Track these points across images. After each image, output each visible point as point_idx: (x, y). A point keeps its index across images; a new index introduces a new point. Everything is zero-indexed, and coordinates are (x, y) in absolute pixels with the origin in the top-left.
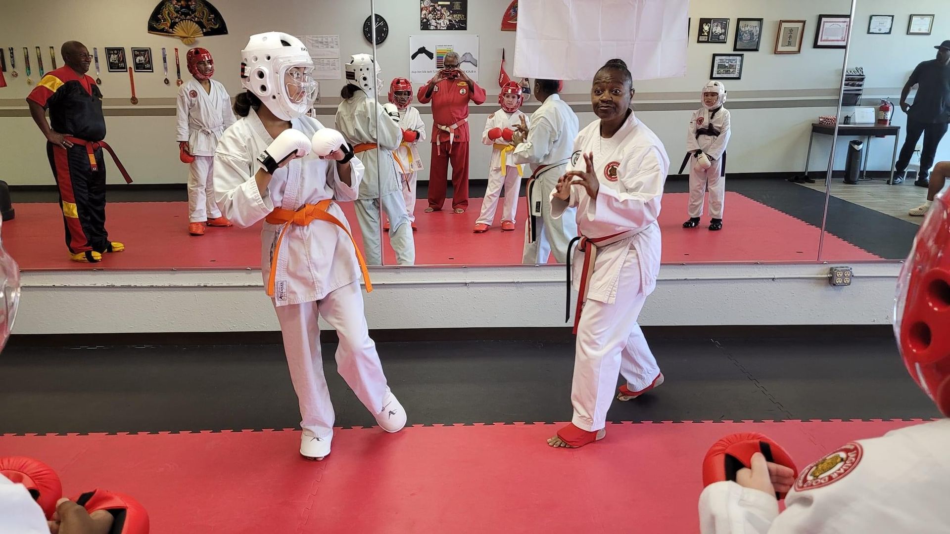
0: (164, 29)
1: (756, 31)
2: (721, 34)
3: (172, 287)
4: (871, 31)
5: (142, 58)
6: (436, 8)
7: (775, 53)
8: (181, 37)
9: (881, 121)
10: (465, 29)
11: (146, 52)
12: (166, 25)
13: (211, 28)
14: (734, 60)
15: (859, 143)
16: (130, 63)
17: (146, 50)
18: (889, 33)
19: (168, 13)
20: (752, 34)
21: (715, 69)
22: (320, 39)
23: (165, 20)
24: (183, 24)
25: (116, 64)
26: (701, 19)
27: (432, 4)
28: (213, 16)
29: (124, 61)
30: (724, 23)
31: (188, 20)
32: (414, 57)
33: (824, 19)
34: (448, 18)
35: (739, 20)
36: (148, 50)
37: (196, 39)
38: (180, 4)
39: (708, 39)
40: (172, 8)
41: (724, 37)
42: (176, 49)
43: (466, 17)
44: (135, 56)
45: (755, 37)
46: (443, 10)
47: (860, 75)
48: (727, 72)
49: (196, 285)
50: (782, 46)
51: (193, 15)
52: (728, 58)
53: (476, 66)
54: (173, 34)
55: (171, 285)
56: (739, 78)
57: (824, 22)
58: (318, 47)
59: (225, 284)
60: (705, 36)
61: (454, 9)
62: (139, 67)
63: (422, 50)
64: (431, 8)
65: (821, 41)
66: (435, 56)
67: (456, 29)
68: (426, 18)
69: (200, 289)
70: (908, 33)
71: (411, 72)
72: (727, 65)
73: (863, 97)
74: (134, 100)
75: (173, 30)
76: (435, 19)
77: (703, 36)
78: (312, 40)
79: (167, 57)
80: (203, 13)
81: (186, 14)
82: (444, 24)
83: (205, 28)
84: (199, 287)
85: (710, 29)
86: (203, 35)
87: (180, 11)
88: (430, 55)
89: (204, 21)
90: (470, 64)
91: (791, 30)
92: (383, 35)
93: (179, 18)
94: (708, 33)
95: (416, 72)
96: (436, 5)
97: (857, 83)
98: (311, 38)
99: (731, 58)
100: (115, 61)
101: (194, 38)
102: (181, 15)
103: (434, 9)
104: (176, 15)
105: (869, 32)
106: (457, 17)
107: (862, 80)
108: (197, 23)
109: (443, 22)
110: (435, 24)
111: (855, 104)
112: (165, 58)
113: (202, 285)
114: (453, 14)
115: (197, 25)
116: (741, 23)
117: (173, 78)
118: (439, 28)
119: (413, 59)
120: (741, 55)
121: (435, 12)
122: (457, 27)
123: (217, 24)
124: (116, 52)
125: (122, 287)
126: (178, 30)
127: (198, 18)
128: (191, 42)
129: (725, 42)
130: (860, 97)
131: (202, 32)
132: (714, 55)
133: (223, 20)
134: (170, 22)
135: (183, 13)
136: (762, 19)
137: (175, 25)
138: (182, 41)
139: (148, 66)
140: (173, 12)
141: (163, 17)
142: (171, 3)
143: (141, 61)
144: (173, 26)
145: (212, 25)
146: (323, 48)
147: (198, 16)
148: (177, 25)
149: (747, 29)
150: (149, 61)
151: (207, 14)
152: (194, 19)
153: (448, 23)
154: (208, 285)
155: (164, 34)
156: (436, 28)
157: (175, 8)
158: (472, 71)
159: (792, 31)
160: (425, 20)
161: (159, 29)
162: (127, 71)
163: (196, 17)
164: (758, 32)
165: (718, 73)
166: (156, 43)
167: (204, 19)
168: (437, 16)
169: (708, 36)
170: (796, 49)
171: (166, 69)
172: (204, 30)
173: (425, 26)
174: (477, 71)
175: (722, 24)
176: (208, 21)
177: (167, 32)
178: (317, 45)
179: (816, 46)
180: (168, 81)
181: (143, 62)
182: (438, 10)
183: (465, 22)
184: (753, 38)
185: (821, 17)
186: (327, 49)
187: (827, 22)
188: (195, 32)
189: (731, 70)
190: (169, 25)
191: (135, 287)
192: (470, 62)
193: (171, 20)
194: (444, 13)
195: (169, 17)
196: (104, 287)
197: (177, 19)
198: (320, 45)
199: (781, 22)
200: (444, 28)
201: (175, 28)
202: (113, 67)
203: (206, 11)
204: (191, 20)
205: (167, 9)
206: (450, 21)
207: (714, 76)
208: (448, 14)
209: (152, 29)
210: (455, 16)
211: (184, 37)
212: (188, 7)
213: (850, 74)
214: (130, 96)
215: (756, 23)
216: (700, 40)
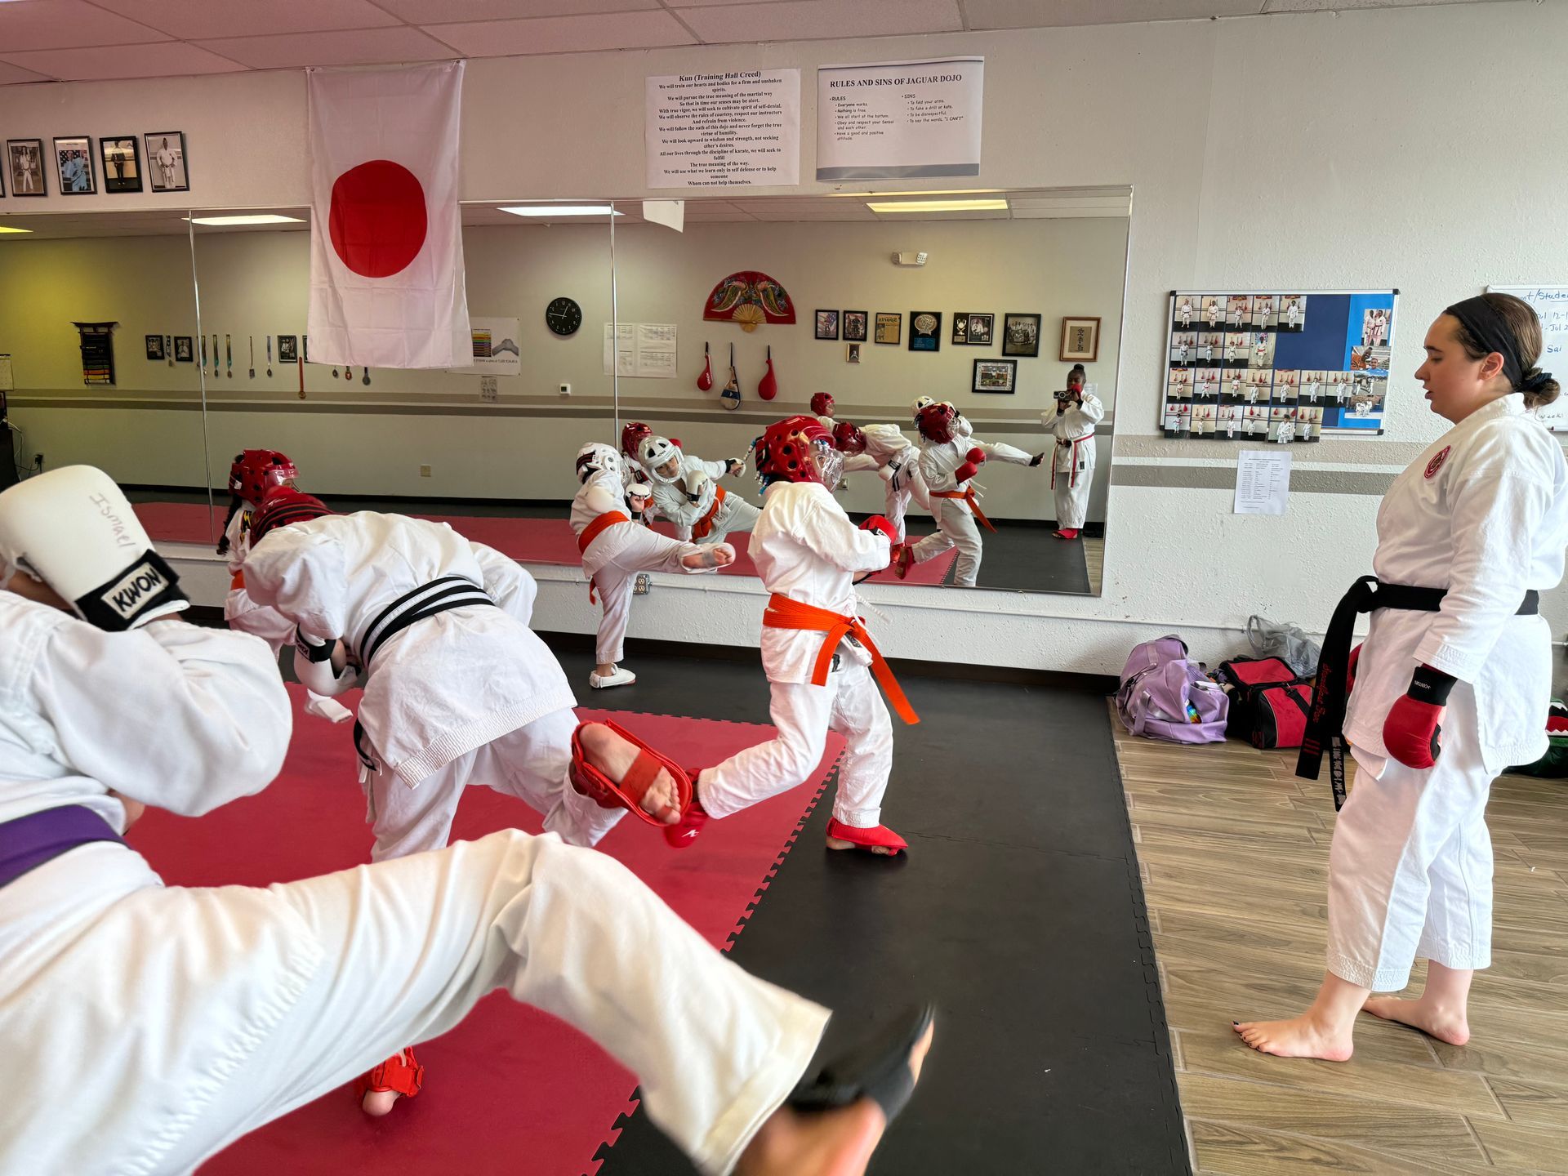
1: (1031, 330)
7: (1060, 360)
14: (1004, 367)
16: (301, 354)
20: (1027, 336)
21: (978, 379)
25: (287, 353)
26: (955, 314)
29: (295, 350)
30: (987, 320)
35: (1007, 316)
39: (966, 339)
48: (994, 384)
50: (1070, 351)
52: (995, 365)
56: (1012, 392)
72: (994, 374)
74: (302, 395)
85: (966, 326)
91: (1081, 330)
99: (999, 365)
100: (286, 350)
120: (1015, 363)
124: (288, 340)
129: (990, 345)
132: (976, 361)
149: (1019, 327)
159: (1083, 331)
162: (296, 362)
164: (1035, 332)
165: (982, 385)
169: (966, 335)
170: (1090, 355)
180: (335, 374)
184: (1029, 340)
189: (1001, 381)
199: (1065, 319)
202: (285, 357)
207: (977, 388)
214: (299, 390)
215: (1030, 321)
216: (955, 341)
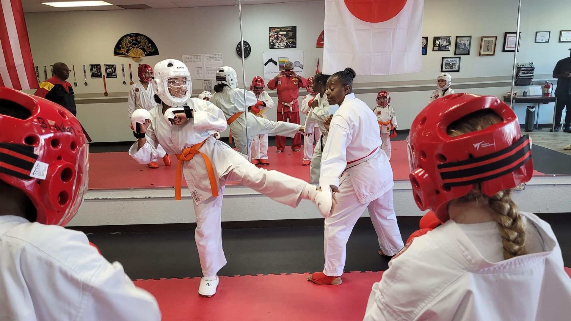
0: (123, 53)
1: (467, 43)
2: (446, 46)
3: (131, 199)
4: (537, 41)
5: (110, 70)
6: (278, 36)
7: (479, 56)
8: (132, 57)
9: (546, 94)
10: (295, 47)
11: (112, 66)
12: (124, 51)
13: (150, 52)
14: (455, 60)
15: (533, 108)
16: (104, 73)
17: (113, 66)
18: (548, 42)
19: (125, 44)
20: (465, 45)
21: (444, 66)
22: (212, 56)
23: (123, 48)
24: (133, 50)
25: (96, 73)
26: (434, 37)
27: (276, 34)
28: (151, 45)
29: (100, 72)
30: (448, 39)
31: (136, 47)
32: (266, 64)
33: (508, 35)
34: (286, 41)
35: (457, 37)
36: (114, 65)
37: (141, 58)
38: (132, 39)
39: (439, 48)
40: (127, 41)
41: (448, 47)
42: (130, 64)
43: (296, 40)
44: (107, 69)
45: (467, 47)
46: (282, 37)
47: (532, 67)
48: (451, 68)
49: (144, 197)
50: (484, 51)
51: (139, 45)
52: (451, 59)
53: (302, 69)
54: (128, 56)
55: (130, 198)
56: (458, 71)
57: (508, 37)
58: (210, 60)
59: (160, 196)
60: (437, 47)
61: (289, 36)
62: (109, 75)
63: (271, 60)
64: (275, 36)
65: (507, 48)
66: (278, 64)
67: (290, 48)
68: (272, 42)
69: (147, 199)
70: (560, 41)
71: (264, 73)
72: (451, 63)
73: (534, 80)
74: (106, 94)
75: (128, 54)
76: (278, 43)
77: (436, 47)
78: (207, 57)
79: (124, 68)
80: (145, 43)
81: (135, 44)
82: (283, 45)
83: (146, 52)
84: (146, 198)
85: (440, 43)
86: (145, 56)
87: (132, 42)
88: (275, 63)
89: (146, 48)
90: (298, 67)
91: (489, 42)
92: (248, 52)
93: (132, 47)
94: (439, 45)
95: (267, 73)
96: (278, 34)
97: (530, 72)
98: (206, 55)
99: (453, 59)
100: (95, 72)
101: (140, 57)
102: (132, 45)
103: (277, 37)
104: (129, 45)
105: (536, 42)
106: (291, 41)
107: (533, 70)
108: (141, 49)
109: (283, 44)
110: (278, 45)
111: (529, 84)
112: (124, 69)
113: (148, 197)
114: (288, 39)
115: (141, 50)
116: (458, 38)
117: (128, 81)
118: (280, 47)
119: (265, 66)
120: (459, 58)
121: (278, 38)
122: (290, 46)
123: (152, 49)
124: (96, 67)
125: (103, 199)
126: (131, 53)
127: (142, 46)
128: (138, 60)
129: (449, 50)
130: (532, 80)
131: (144, 54)
132: (443, 58)
133: (156, 47)
134: (126, 49)
135: (133, 44)
136: (471, 36)
137: (129, 50)
138: (133, 59)
139: (114, 74)
140: (128, 43)
141: (122, 46)
142: (127, 38)
143: (110, 71)
144: (128, 51)
145: (150, 50)
146: (214, 61)
147: (142, 45)
148: (130, 50)
149: (462, 42)
150: (115, 72)
151: (147, 44)
152: (140, 47)
153: (285, 44)
154: (151, 197)
155: (123, 56)
156: (279, 48)
157: (129, 41)
158: (300, 72)
160: (272, 43)
161: (120, 53)
162: (102, 78)
163: (141, 45)
164: (469, 44)
165: (445, 68)
166: (118, 61)
167: (145, 47)
168: (279, 41)
169: (439, 47)
170: (492, 53)
171: (124, 75)
172: (146, 53)
173: (272, 46)
174: (303, 72)
175: (447, 39)
176: (148, 48)
177: (124, 55)
178: (210, 59)
179: (504, 51)
180: (125, 82)
181: (111, 72)
182: (280, 37)
183: (295, 43)
185: (506, 34)
186: (216, 61)
187: (510, 36)
188: (141, 54)
189: (454, 66)
190: (125, 50)
191: (110, 199)
192: (299, 66)
193: (127, 48)
194: (283, 39)
195: (126, 46)
196: (93, 199)
197: (130, 47)
198: (212, 59)
199: (483, 37)
200: (283, 48)
201: (129, 52)
202: (94, 75)
203: (147, 42)
204: (138, 48)
205: (125, 42)
206: (286, 43)
207: (443, 70)
208: (286, 39)
209: (116, 53)
210: (289, 40)
211: (134, 57)
212: (136, 40)
213: (526, 66)
214: (104, 92)
215: (467, 39)
216: (434, 49)
